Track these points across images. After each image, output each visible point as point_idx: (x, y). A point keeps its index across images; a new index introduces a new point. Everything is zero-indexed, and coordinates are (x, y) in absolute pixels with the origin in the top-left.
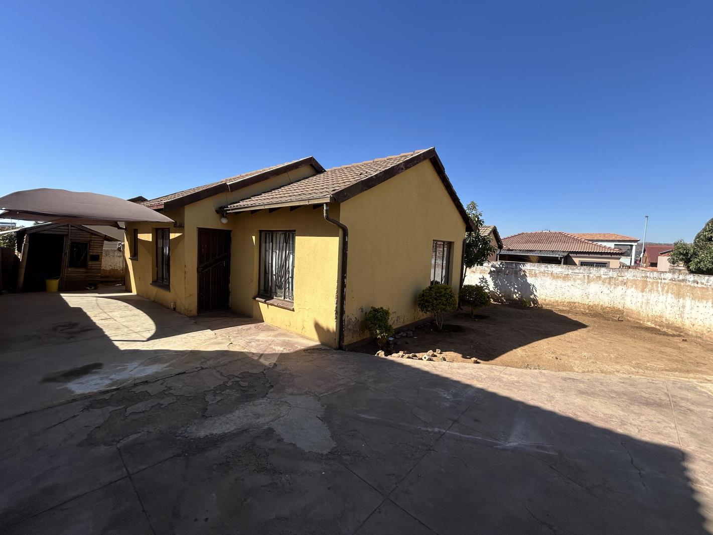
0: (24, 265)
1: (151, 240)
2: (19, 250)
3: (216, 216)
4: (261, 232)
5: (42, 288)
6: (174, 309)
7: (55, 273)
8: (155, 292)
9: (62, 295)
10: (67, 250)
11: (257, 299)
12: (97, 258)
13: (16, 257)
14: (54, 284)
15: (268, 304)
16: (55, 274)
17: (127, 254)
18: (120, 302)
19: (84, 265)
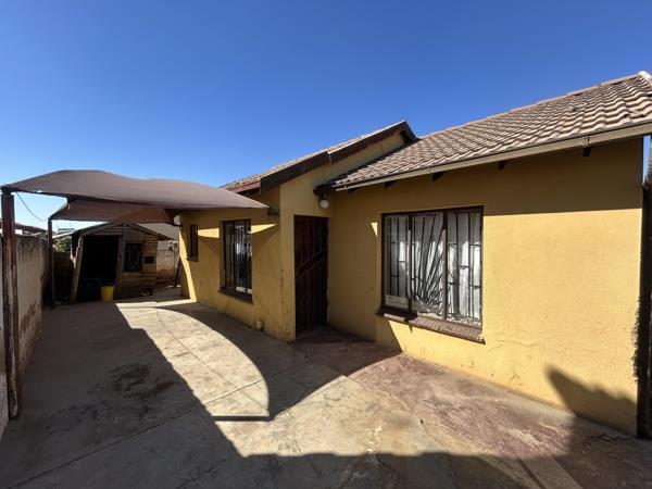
0: (78, 271)
1: (217, 236)
2: (74, 255)
3: (314, 198)
4: (384, 215)
5: (96, 297)
6: (262, 330)
7: (110, 278)
8: (224, 301)
9: (118, 305)
10: (122, 252)
11: (386, 315)
12: (151, 260)
13: (71, 262)
14: (109, 291)
15: (411, 326)
16: (110, 280)
17: (183, 254)
18: (185, 316)
19: (139, 268)
